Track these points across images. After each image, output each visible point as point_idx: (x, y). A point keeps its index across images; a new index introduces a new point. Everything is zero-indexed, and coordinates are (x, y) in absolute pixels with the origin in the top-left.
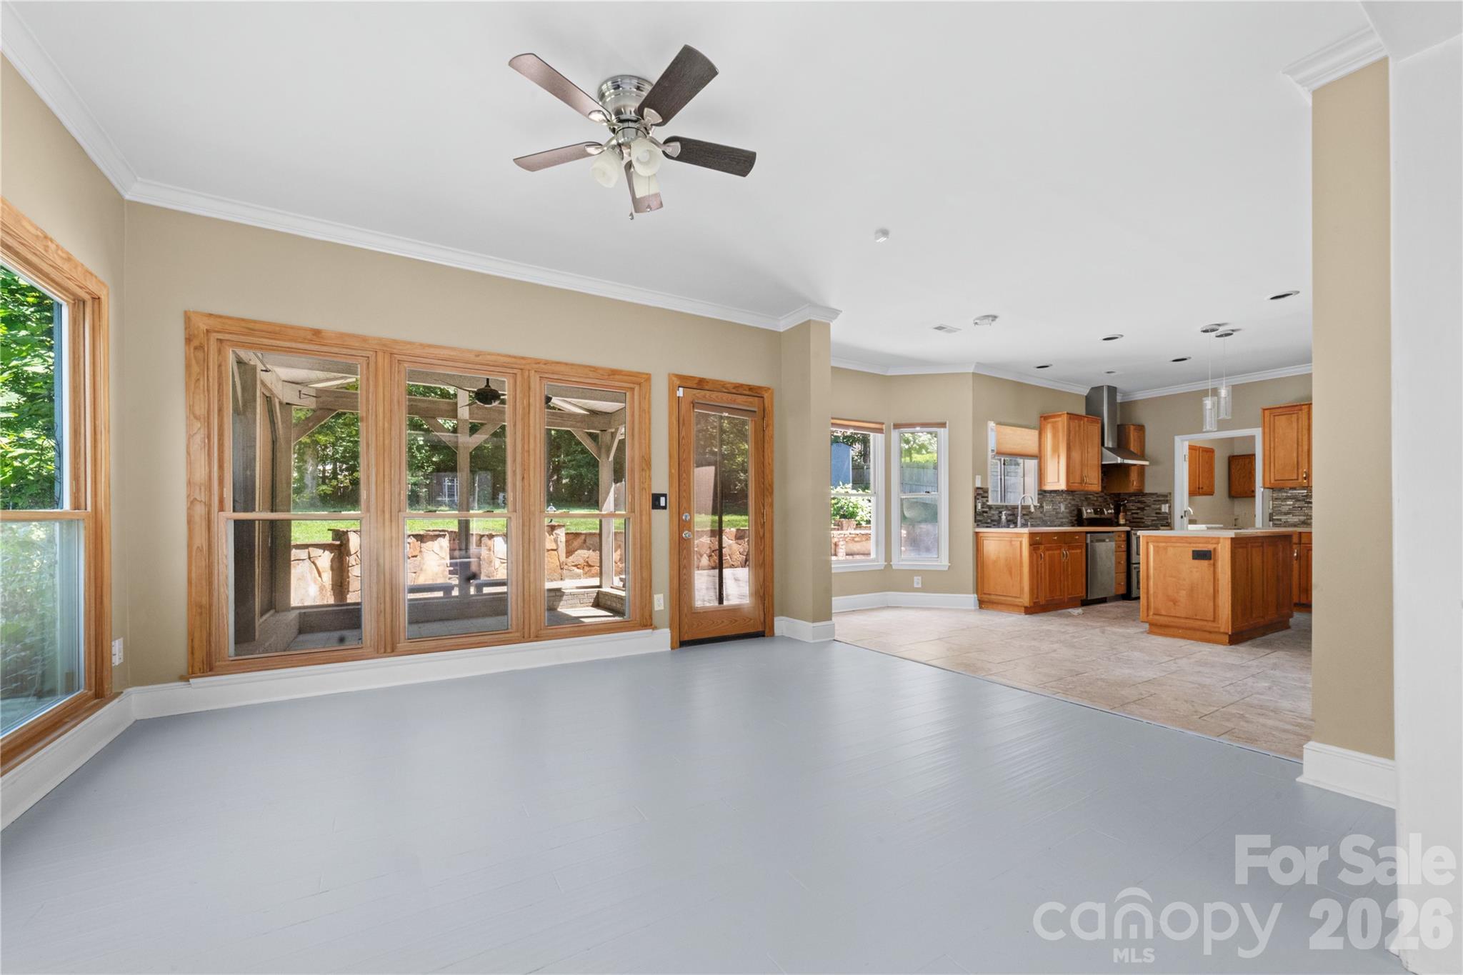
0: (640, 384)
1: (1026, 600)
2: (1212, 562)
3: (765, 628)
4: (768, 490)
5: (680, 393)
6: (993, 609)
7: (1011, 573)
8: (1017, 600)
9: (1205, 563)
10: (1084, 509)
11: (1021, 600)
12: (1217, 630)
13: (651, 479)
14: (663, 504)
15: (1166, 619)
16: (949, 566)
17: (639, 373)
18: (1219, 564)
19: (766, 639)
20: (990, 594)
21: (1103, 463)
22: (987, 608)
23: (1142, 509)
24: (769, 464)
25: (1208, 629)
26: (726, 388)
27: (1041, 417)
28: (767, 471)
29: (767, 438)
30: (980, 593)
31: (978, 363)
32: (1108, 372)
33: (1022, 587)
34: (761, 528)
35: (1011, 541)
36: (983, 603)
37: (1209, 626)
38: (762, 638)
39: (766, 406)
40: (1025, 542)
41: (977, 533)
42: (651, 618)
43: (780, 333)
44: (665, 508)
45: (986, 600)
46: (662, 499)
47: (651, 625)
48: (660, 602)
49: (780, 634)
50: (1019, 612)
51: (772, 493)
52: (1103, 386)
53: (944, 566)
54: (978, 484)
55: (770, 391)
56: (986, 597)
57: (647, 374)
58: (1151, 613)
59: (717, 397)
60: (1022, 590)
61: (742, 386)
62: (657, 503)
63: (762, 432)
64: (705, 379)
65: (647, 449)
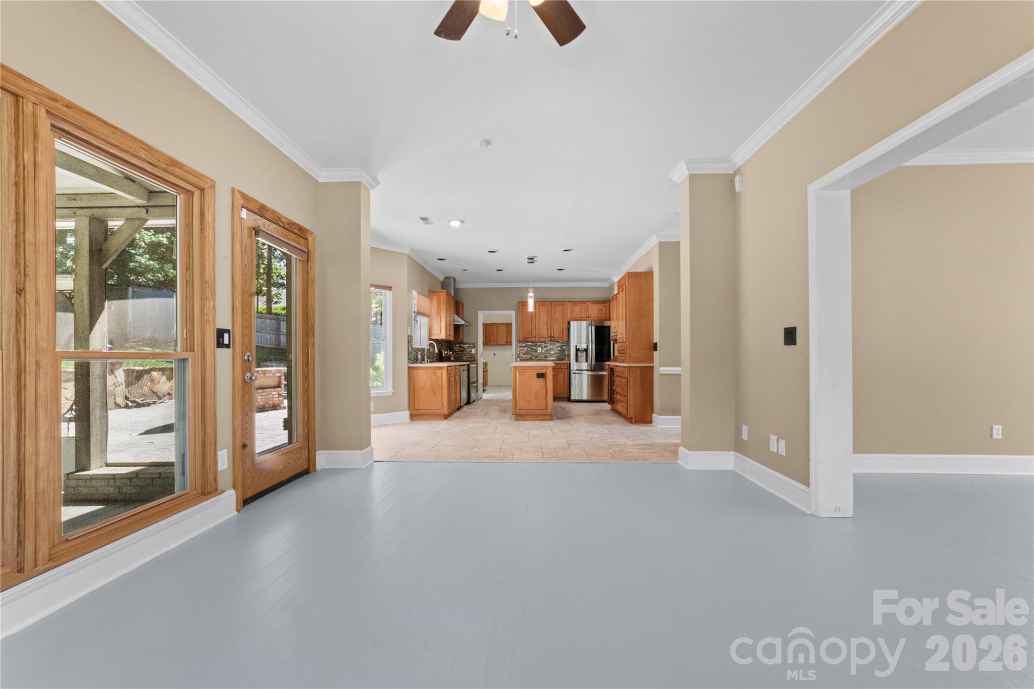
0: (202, 190)
1: (445, 410)
2: (545, 379)
3: (309, 466)
4: (311, 330)
5: (244, 213)
6: (422, 419)
7: (434, 393)
8: (439, 411)
9: (542, 379)
10: (443, 351)
11: (441, 411)
12: (547, 413)
13: (215, 311)
14: (226, 341)
15: (525, 411)
16: (393, 393)
17: (204, 176)
18: (548, 379)
19: (311, 475)
20: (420, 410)
21: (455, 323)
22: (416, 419)
23: (462, 351)
24: (312, 305)
25: (543, 414)
26: (282, 223)
27: (430, 291)
28: (310, 312)
29: (310, 280)
30: (411, 409)
31: (412, 248)
32: (464, 270)
33: (442, 403)
34: (306, 368)
35: (434, 373)
36: (415, 416)
37: (544, 412)
38: (308, 475)
39: (310, 249)
40: (445, 372)
41: (409, 367)
42: (216, 481)
43: (318, 182)
44: (228, 346)
45: (417, 414)
46: (226, 336)
47: (216, 490)
48: (223, 460)
49: (321, 468)
50: (441, 419)
51: (313, 334)
52: (451, 277)
53: (389, 392)
54: (409, 334)
55: (313, 235)
56: (416, 412)
57: (212, 180)
58: (517, 409)
59: (274, 228)
60: (442, 404)
61: (294, 224)
62: (221, 340)
63: (306, 274)
64: (266, 206)
65: (212, 273)
